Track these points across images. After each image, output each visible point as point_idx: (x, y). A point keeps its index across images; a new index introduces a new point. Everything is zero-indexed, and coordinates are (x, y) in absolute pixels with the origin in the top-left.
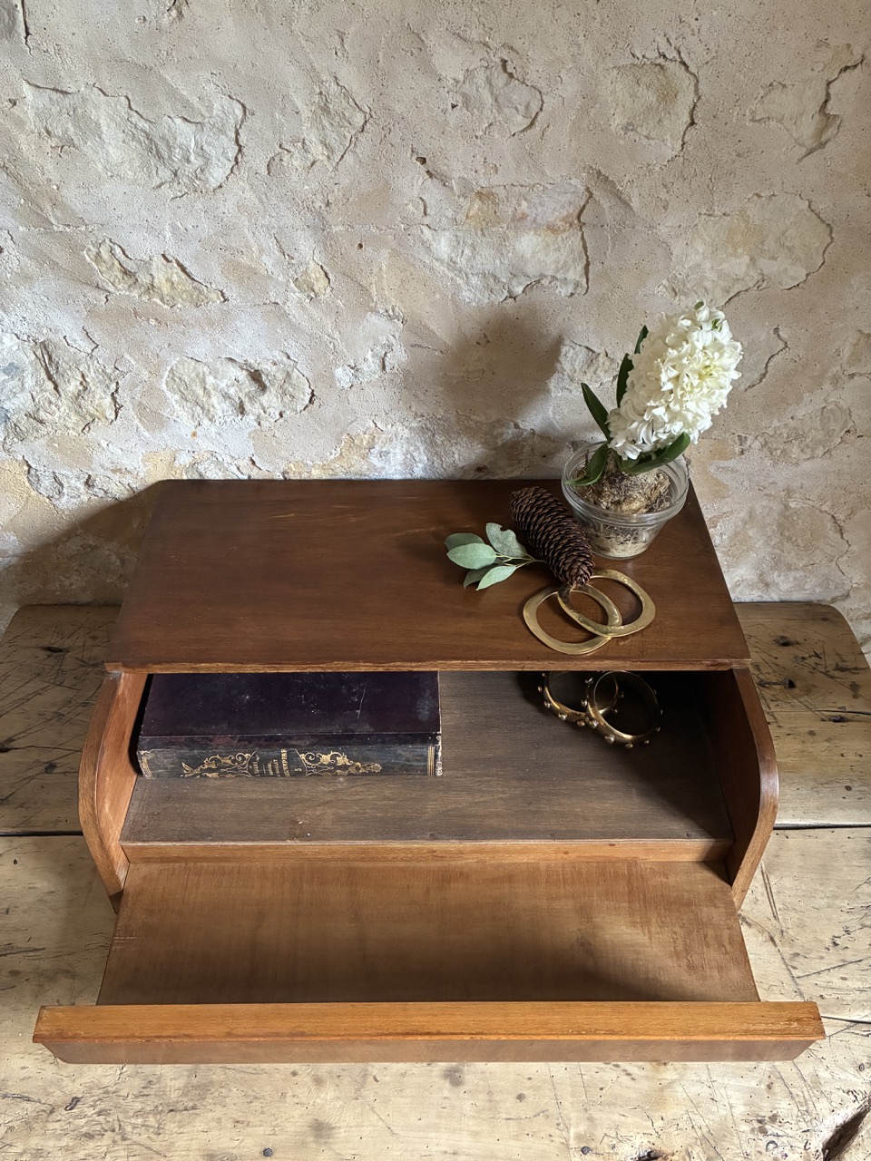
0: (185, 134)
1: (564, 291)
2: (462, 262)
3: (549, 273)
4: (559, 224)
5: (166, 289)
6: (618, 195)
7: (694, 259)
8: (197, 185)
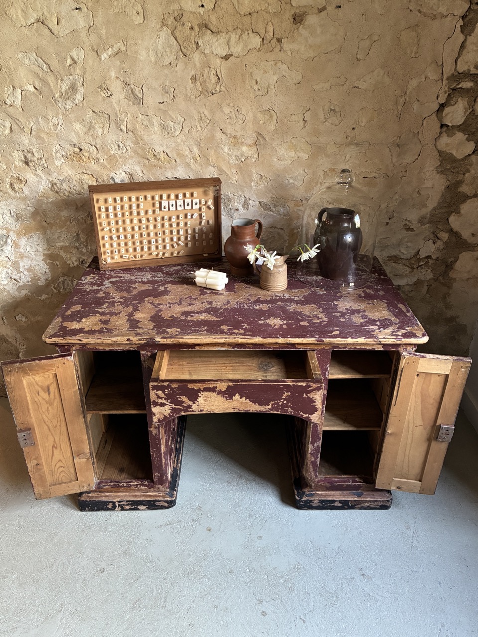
0: (171, 124)
1: (254, 160)
2: (230, 153)
3: (250, 155)
4: (252, 145)
5: (163, 159)
6: (263, 138)
7: (282, 152)
8: (173, 136)
